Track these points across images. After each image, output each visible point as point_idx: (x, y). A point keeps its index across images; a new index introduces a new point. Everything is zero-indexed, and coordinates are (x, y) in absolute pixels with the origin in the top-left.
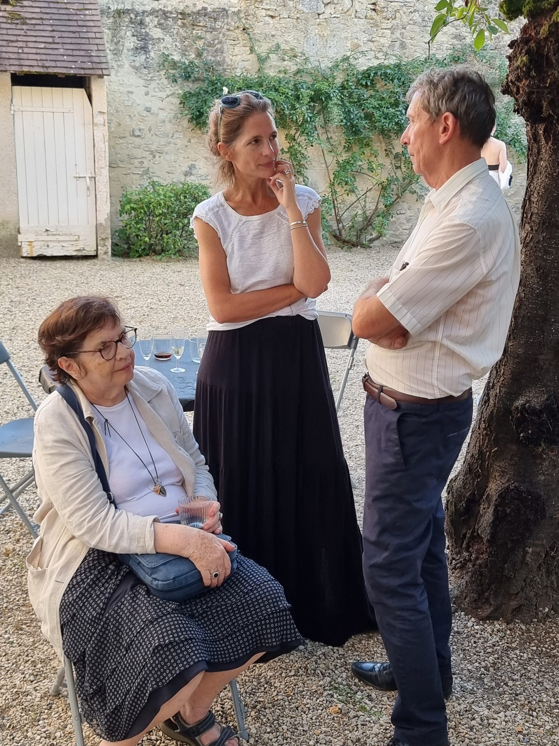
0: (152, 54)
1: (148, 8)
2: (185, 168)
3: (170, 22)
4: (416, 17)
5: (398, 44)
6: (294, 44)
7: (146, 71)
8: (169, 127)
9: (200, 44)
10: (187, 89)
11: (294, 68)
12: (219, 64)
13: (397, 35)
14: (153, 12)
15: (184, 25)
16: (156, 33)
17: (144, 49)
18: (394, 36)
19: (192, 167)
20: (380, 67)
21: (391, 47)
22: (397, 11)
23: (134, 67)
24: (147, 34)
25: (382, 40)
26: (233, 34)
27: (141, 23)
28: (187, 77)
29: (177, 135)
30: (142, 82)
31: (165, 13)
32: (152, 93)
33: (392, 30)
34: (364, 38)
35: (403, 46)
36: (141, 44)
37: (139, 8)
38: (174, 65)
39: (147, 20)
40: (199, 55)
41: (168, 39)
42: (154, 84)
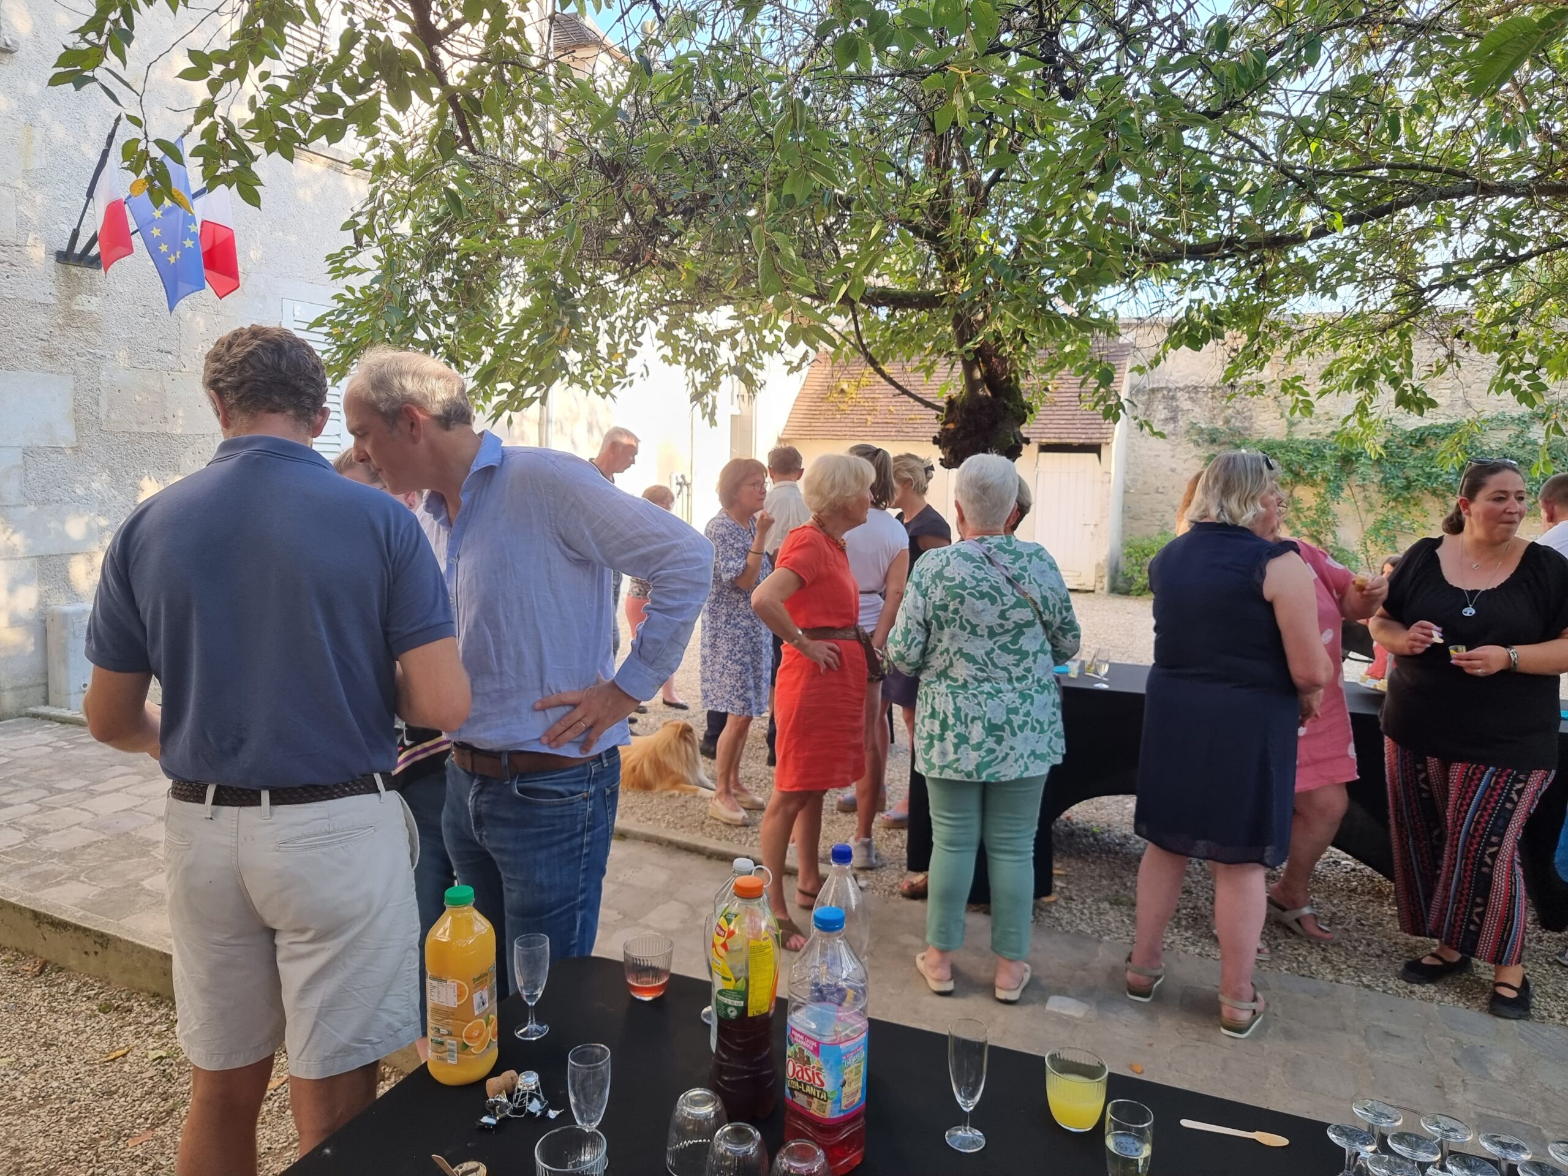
0: (1181, 423)
1: (1181, 385)
3: (1201, 395)
5: (1460, 403)
6: (1328, 409)
9: (1230, 411)
11: (1329, 431)
12: (1246, 429)
14: (1185, 388)
15: (1213, 397)
16: (1186, 405)
17: (1174, 419)
20: (1431, 427)
24: (1178, 407)
27: (1173, 398)
28: (1213, 441)
31: (1195, 388)
32: (1178, 456)
33: (1453, 389)
35: (1468, 404)
36: (1170, 415)
37: (1170, 385)
38: (1201, 431)
39: (1179, 394)
40: (1227, 421)
41: (1197, 409)
42: (1180, 449)
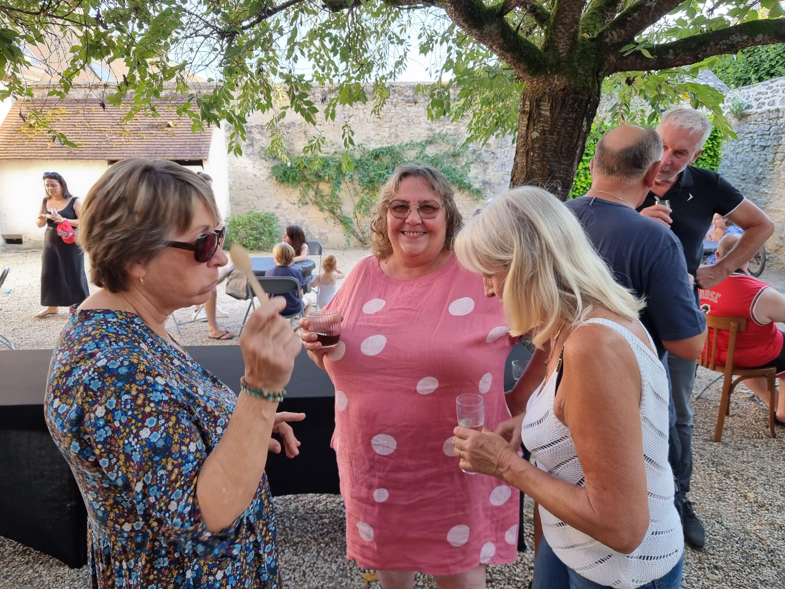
0: (256, 147)
1: (254, 125)
2: (276, 205)
3: (265, 131)
4: (403, 120)
5: (394, 135)
6: (332, 138)
7: (253, 156)
8: (266, 184)
10: (275, 164)
13: (393, 130)
14: (256, 126)
16: (258, 136)
18: (391, 131)
19: (279, 204)
20: (381, 148)
21: (390, 137)
22: (392, 117)
23: (247, 154)
24: (253, 137)
25: (384, 134)
26: (298, 135)
27: (250, 132)
29: (270, 188)
30: (251, 162)
31: (262, 126)
32: (256, 167)
33: (390, 128)
34: (373, 133)
35: (397, 136)
36: (251, 142)
38: (267, 152)
39: (253, 130)
41: (264, 139)
42: (257, 163)
